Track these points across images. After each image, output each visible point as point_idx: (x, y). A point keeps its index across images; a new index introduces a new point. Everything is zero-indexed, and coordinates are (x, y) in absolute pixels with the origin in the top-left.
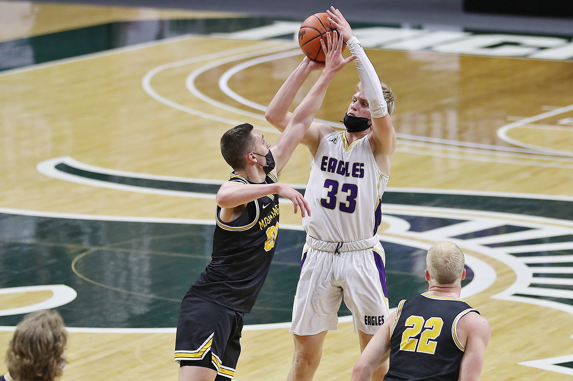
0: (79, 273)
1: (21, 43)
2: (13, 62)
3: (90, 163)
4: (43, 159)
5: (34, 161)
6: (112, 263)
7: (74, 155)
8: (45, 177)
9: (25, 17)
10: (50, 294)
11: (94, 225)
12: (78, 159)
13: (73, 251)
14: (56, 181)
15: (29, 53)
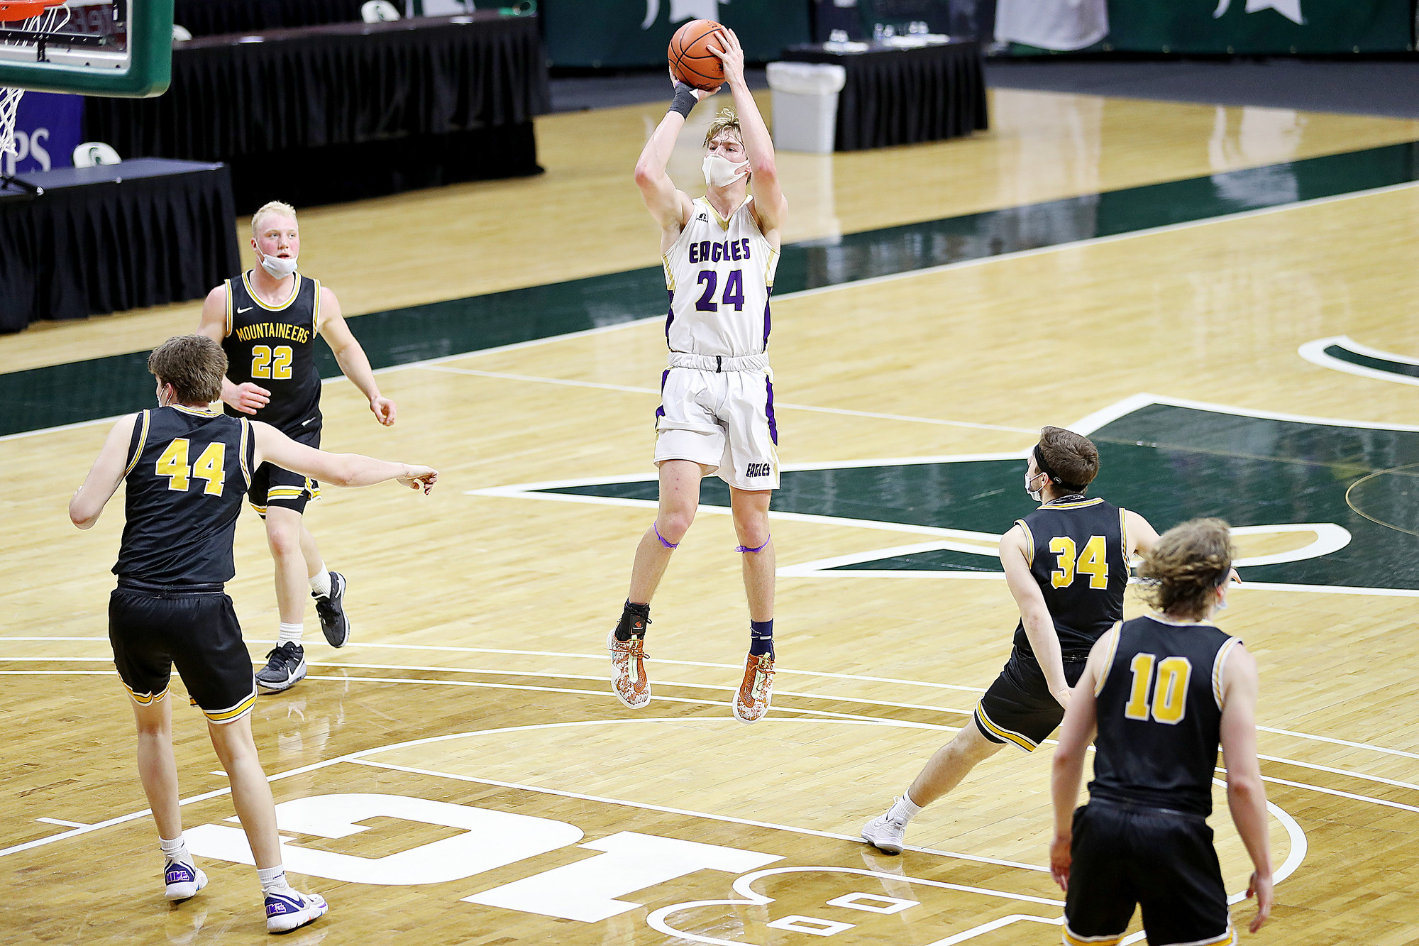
0: (1357, 506)
1: (1280, 169)
2: (1268, 198)
3: (1376, 347)
4: (1309, 338)
5: (1295, 342)
6: (1405, 493)
7: (1352, 334)
8: (1310, 364)
9: (1288, 132)
10: (1313, 536)
11: (1380, 438)
12: (1358, 341)
13: (1347, 475)
14: (1326, 371)
15: (1291, 183)
